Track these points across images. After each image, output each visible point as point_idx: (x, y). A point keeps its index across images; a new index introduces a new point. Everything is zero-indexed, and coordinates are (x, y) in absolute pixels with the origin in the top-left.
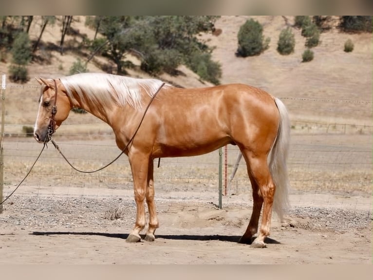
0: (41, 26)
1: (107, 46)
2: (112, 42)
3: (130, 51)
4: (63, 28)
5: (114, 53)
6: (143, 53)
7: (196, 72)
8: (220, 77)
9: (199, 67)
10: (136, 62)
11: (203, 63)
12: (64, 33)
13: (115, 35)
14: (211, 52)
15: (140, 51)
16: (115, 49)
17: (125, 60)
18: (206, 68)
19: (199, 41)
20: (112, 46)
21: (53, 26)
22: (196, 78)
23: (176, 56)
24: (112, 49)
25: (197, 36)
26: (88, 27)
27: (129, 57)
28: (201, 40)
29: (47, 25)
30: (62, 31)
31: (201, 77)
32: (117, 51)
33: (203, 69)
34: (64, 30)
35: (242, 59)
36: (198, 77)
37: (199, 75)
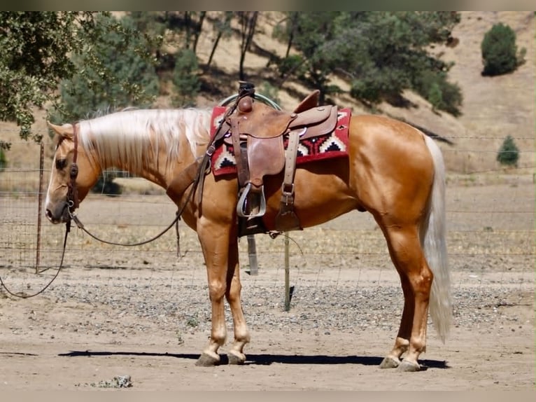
0: (213, 40)
1: (304, 65)
2: (311, 60)
3: (336, 73)
4: (243, 43)
5: (314, 75)
6: (354, 74)
7: (427, 98)
8: (460, 104)
9: (431, 92)
10: (345, 87)
11: (436, 86)
12: (244, 49)
13: (316, 50)
14: (448, 70)
15: (350, 72)
16: (315, 70)
17: (329, 84)
18: (440, 93)
19: (431, 56)
20: (311, 65)
21: (228, 40)
22: (426, 107)
23: (400, 77)
24: (312, 70)
25: (428, 49)
26: (276, 39)
27: (335, 81)
28: (433, 54)
29: (221, 40)
30: (242, 47)
31: (434, 105)
32: (319, 72)
33: (436, 93)
34: (245, 45)
35: (488, 78)
36: (430, 106)
37: (431, 102)
